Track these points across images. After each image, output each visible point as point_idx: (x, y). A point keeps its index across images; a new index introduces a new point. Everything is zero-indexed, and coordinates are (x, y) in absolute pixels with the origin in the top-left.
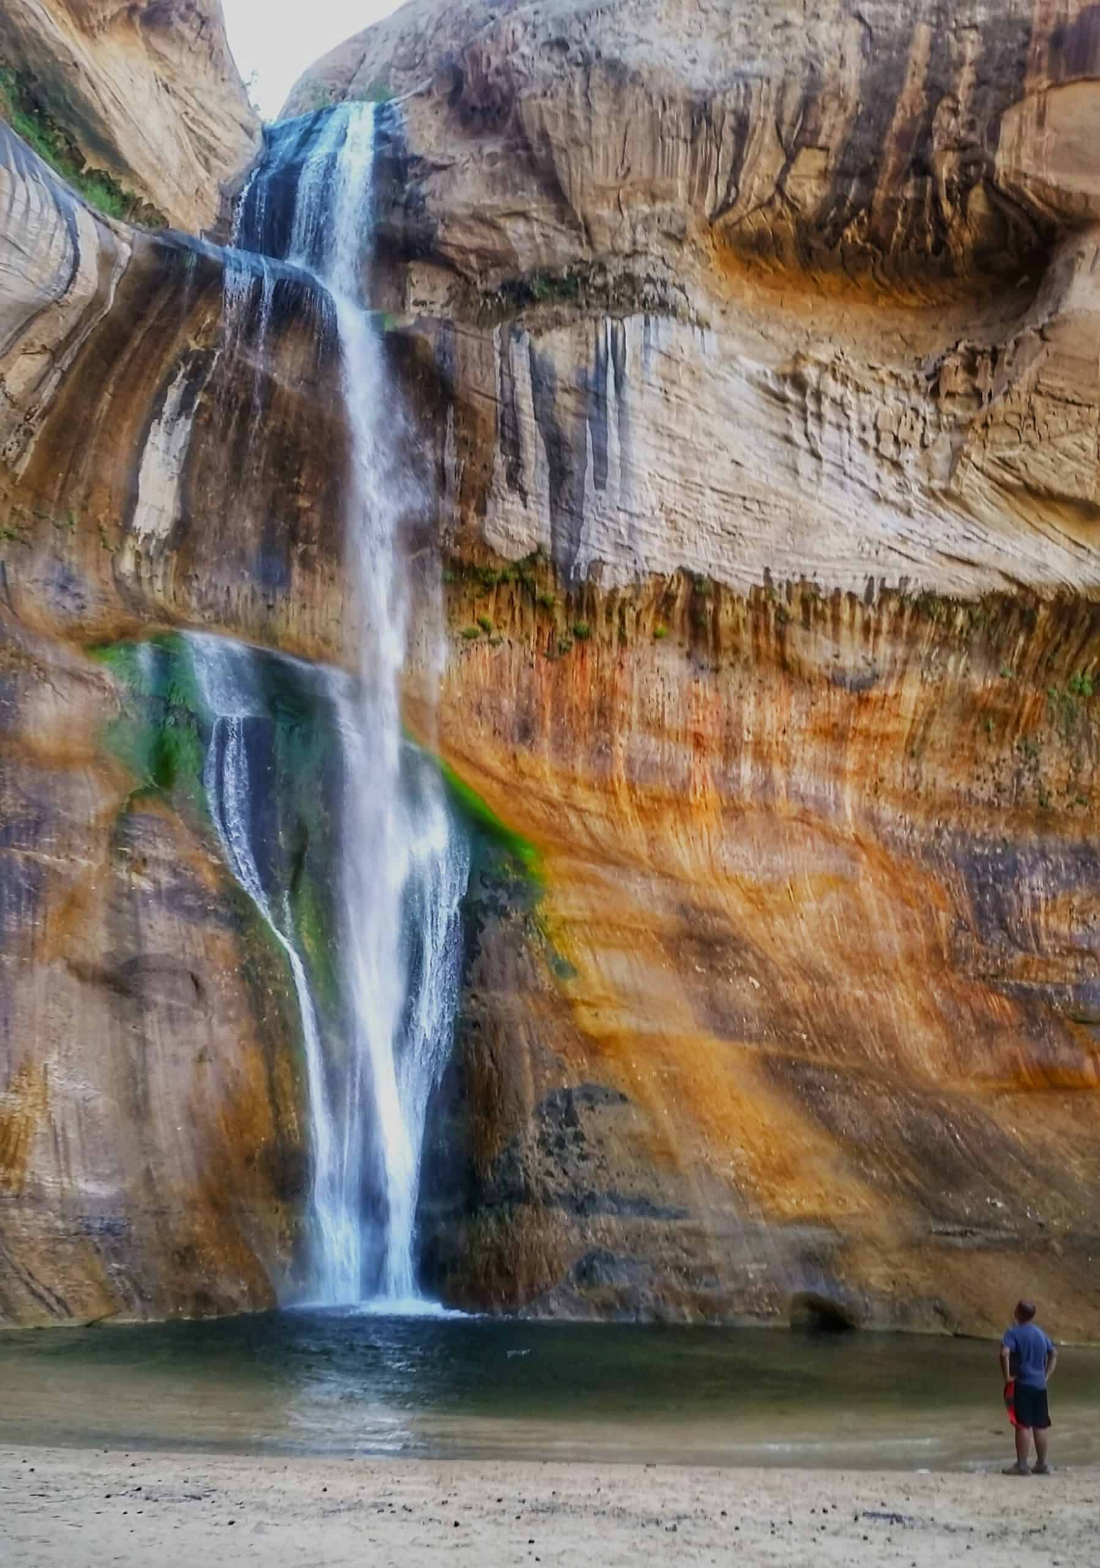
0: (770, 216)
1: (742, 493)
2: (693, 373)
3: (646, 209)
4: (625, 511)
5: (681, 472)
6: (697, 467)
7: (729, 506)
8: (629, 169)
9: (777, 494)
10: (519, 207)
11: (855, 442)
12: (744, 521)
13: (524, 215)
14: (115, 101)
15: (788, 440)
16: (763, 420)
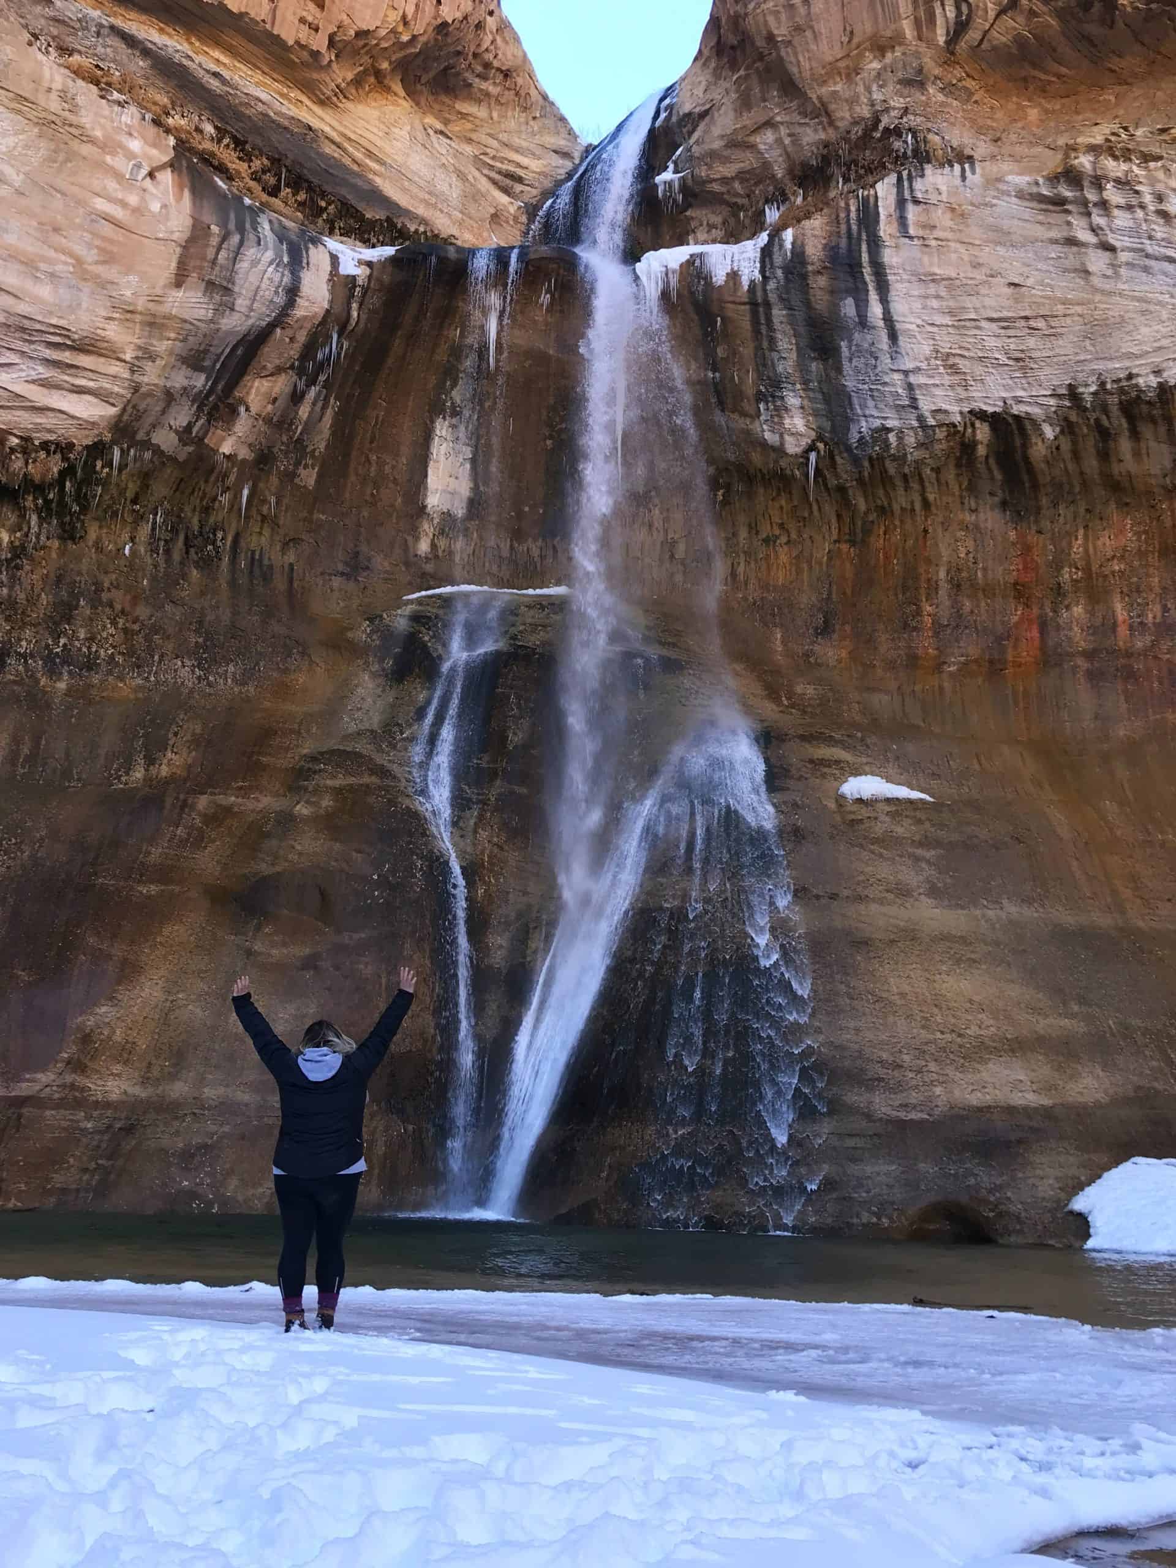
0: (1021, 19)
1: (1023, 314)
2: (953, 210)
3: (876, 65)
4: (898, 371)
5: (951, 313)
6: (968, 301)
7: (1011, 332)
8: (852, 33)
9: (1065, 302)
10: (762, 119)
11: (1153, 217)
12: (1031, 342)
13: (769, 124)
14: (370, 154)
15: (1072, 242)
16: (1040, 232)
